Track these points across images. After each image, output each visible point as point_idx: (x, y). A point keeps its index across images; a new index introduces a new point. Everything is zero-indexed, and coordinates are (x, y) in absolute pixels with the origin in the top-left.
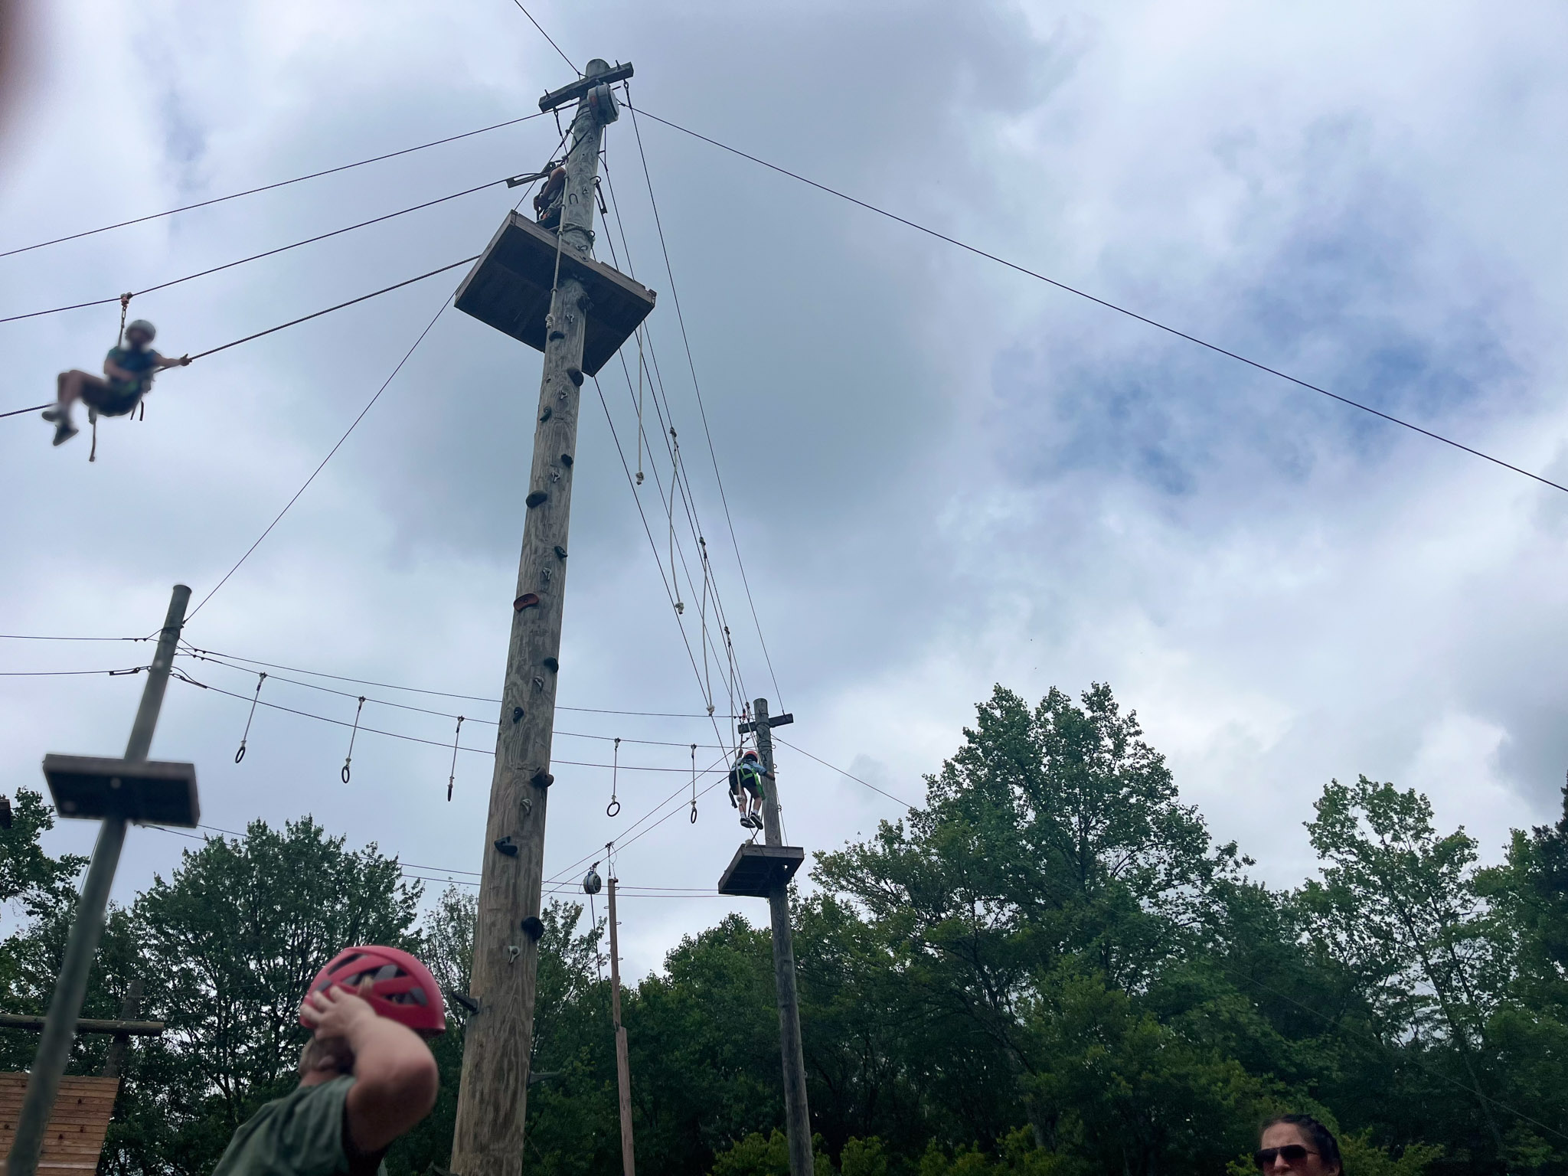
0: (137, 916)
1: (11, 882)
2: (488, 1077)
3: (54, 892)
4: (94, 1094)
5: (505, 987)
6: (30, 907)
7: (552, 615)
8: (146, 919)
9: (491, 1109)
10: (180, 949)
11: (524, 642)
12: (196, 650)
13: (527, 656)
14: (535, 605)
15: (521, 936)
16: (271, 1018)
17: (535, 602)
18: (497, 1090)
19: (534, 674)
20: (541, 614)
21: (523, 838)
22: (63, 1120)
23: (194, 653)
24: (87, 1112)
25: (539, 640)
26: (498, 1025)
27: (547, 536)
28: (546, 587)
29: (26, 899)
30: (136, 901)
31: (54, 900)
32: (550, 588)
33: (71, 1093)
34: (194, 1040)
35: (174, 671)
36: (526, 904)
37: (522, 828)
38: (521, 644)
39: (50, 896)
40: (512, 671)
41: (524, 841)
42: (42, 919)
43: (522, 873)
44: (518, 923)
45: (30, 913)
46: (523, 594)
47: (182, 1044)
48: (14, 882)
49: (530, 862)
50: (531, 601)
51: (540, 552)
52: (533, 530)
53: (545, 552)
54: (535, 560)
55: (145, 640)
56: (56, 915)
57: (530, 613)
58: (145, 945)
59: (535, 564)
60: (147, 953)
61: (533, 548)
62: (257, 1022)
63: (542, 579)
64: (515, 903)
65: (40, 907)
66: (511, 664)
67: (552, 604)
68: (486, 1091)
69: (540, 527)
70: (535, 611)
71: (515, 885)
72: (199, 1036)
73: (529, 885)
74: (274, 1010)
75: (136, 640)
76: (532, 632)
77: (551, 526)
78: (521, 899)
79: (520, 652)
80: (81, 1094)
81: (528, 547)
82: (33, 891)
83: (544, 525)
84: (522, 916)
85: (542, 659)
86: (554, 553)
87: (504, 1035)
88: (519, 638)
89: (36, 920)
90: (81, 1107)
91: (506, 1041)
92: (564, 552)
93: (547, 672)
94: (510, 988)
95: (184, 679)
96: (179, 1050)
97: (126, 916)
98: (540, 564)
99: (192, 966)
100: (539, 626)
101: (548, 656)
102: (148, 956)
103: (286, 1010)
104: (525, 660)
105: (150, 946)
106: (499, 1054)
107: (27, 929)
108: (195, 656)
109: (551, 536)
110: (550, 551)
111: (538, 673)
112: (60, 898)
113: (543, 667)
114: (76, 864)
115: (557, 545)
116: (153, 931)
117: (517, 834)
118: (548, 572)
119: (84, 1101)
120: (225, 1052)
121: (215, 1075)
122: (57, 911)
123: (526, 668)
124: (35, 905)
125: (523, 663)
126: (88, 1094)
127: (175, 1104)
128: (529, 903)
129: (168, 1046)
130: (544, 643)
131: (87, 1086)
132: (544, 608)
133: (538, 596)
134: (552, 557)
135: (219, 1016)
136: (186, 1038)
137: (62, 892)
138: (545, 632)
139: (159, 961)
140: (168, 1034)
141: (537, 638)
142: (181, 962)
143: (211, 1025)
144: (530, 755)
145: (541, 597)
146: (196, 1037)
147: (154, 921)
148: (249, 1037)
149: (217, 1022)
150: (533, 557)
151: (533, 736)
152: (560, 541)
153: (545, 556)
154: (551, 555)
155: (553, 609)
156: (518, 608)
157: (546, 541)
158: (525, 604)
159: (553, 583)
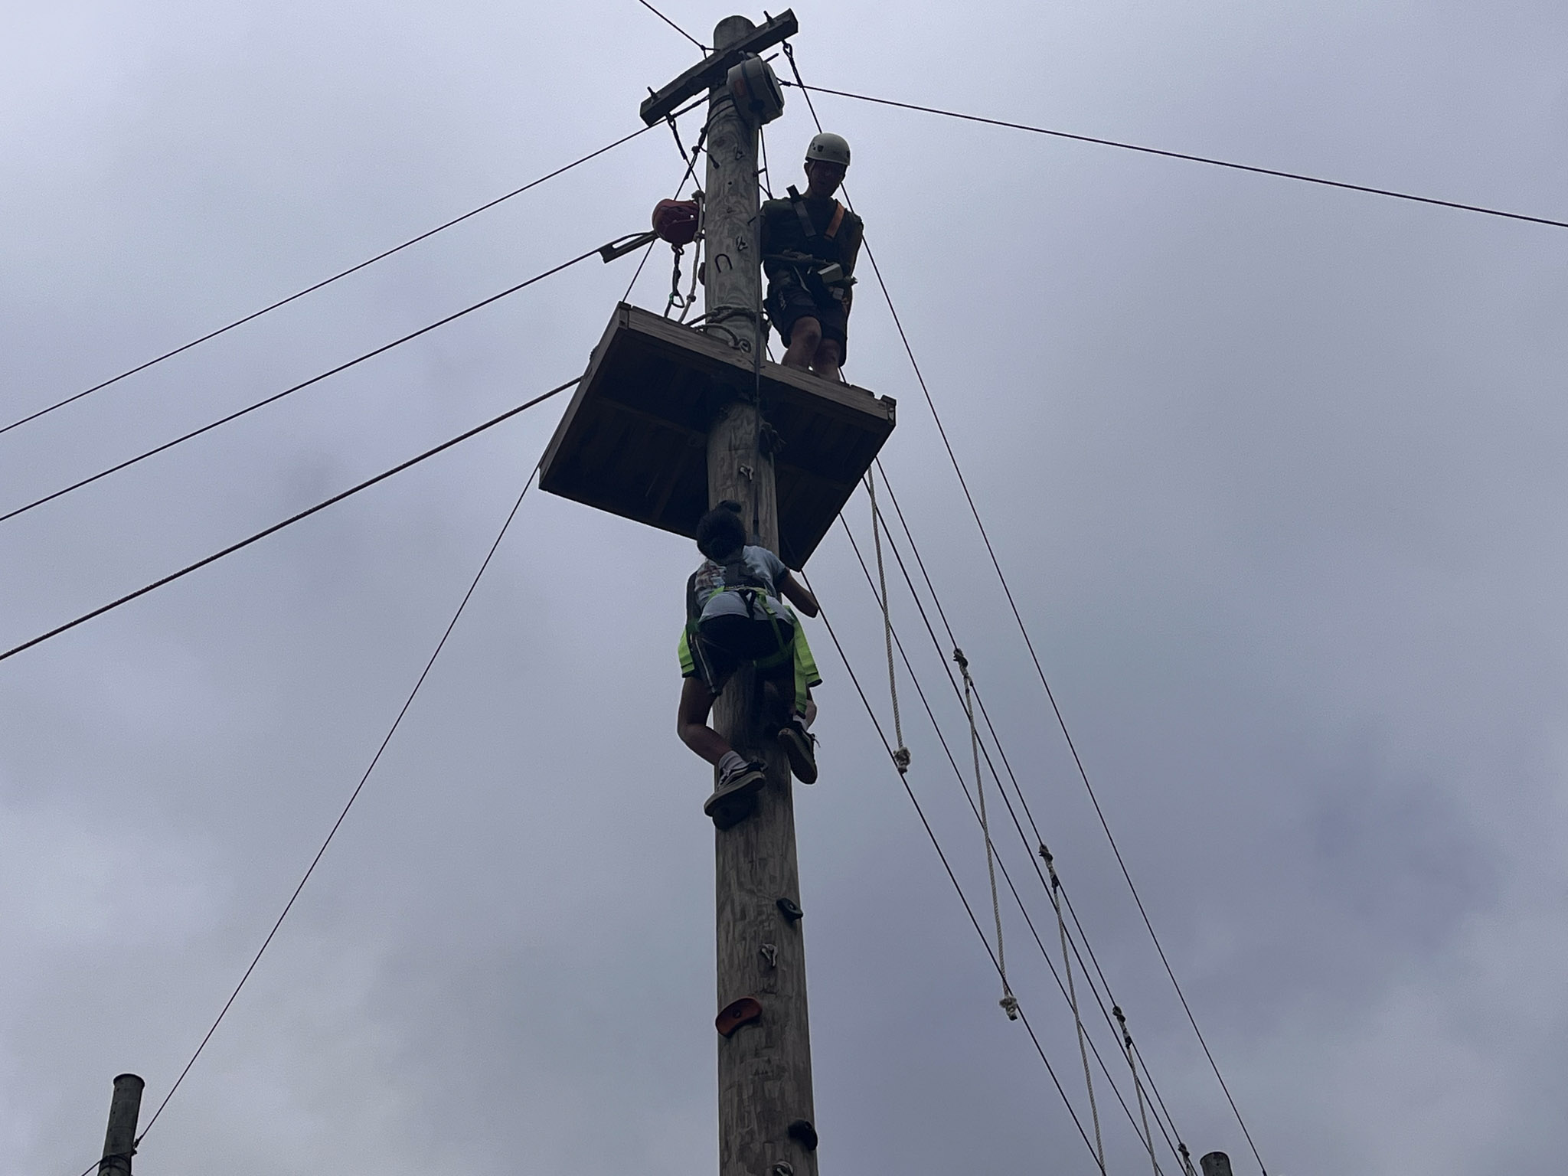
7: (791, 1035)
11: (745, 1097)
13: (755, 1126)
14: (755, 1021)
17: (755, 1013)
19: (773, 1157)
20: (769, 1035)
25: (772, 1088)
27: (760, 883)
28: (772, 982)
32: (779, 983)
38: (741, 1101)
40: (730, 1157)
46: (732, 1002)
50: (747, 1014)
51: (751, 914)
52: (733, 874)
53: (760, 913)
54: (744, 932)
57: (749, 1037)
59: (744, 939)
61: (738, 909)
63: (762, 969)
66: (727, 1143)
67: (787, 1014)
69: (745, 867)
70: (757, 1031)
76: (757, 1073)
77: (764, 861)
79: (741, 1118)
81: (728, 908)
83: (752, 862)
85: (785, 1126)
86: (776, 912)
88: (735, 1090)
92: (795, 908)
93: (796, 1150)
98: (754, 939)
100: (769, 1061)
101: (793, 1119)
104: (751, 1133)
109: (767, 881)
110: (770, 908)
111: (780, 1154)
113: (788, 1142)
115: (781, 896)
118: (772, 952)
123: (756, 1147)
125: (747, 1139)
130: (782, 1093)
132: (774, 1023)
133: (759, 1001)
134: (776, 923)
138: (782, 1069)
141: (768, 1084)
145: (764, 1002)
150: (740, 926)
152: (784, 888)
153: (762, 922)
154: (771, 917)
155: (790, 1023)
156: (726, 1032)
157: (760, 891)
158: (738, 1021)
159: (784, 971)
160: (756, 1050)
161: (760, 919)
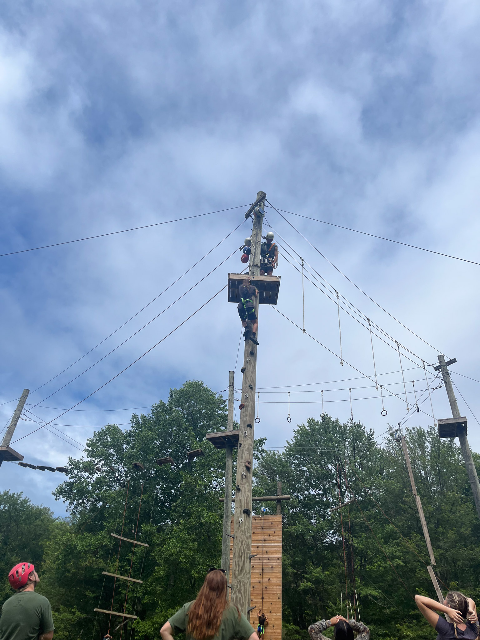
2: (237, 557)
5: (239, 531)
15: (243, 515)
18: (239, 561)
19: (244, 430)
25: (245, 419)
26: (238, 542)
28: (247, 400)
36: (244, 505)
41: (243, 486)
43: (243, 495)
44: (242, 511)
49: (245, 491)
63: (245, 398)
64: (241, 505)
68: (236, 561)
69: (245, 379)
71: (241, 499)
73: (245, 499)
84: (243, 508)
85: (246, 425)
87: (240, 545)
98: (245, 393)
101: (248, 423)
106: (239, 550)
109: (247, 382)
110: (248, 387)
117: (241, 484)
118: (247, 395)
138: (247, 415)
144: (244, 457)
145: (245, 404)
151: (244, 451)
153: (246, 389)
158: (242, 407)
160: (243, 412)
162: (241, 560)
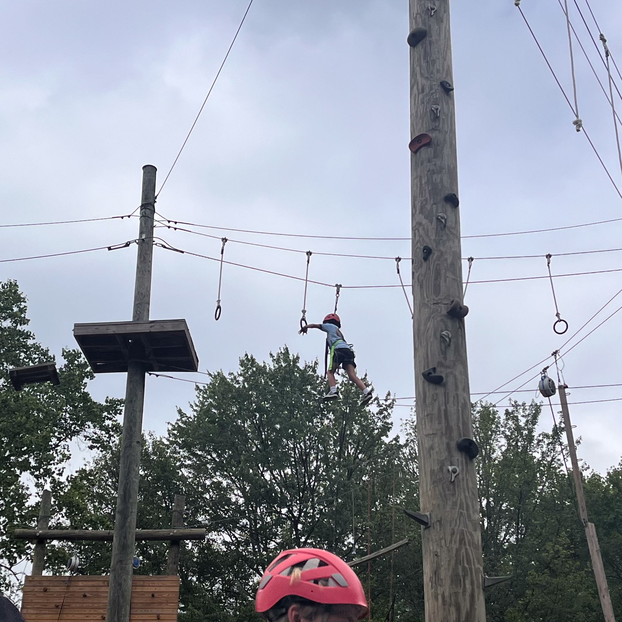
0: (172, 443)
1: (72, 424)
2: (447, 583)
3: (106, 429)
4: (163, 589)
5: (450, 503)
6: (90, 443)
7: (446, 151)
8: (178, 444)
9: (453, 609)
10: (209, 466)
11: (423, 182)
12: (169, 222)
13: (428, 196)
14: (428, 145)
15: (458, 456)
16: (289, 518)
17: (428, 141)
18: (456, 594)
19: (437, 211)
20: (435, 152)
21: (448, 367)
22: (143, 611)
23: (168, 225)
24: (161, 603)
25: (437, 178)
26: (448, 538)
27: (432, 73)
28: (437, 124)
29: (86, 437)
30: (169, 430)
31: (107, 435)
32: (441, 124)
33: (146, 589)
34: (234, 539)
35: (156, 241)
36: (458, 427)
37: (445, 358)
38: (421, 184)
39: (103, 432)
40: (416, 211)
41: (449, 370)
42: (102, 451)
43: (451, 399)
44: (453, 444)
45: (91, 448)
46: (417, 135)
47: (225, 543)
48: (76, 424)
49: (457, 388)
50: (424, 141)
51: (427, 90)
52: (418, 69)
53: (431, 89)
54: (423, 99)
55: (129, 216)
56: (111, 448)
57: (425, 153)
58: (182, 466)
59: (423, 103)
60: (185, 472)
61: (420, 87)
62: (279, 522)
63: (432, 118)
64: (449, 428)
65: (97, 443)
66: (414, 205)
67: (445, 140)
68: (447, 594)
69: (424, 65)
70: (429, 149)
71: (446, 411)
72: (237, 536)
73: (458, 410)
74: (290, 511)
75: (122, 217)
76: (429, 171)
77: (434, 62)
78: (453, 424)
79: (421, 193)
80: (153, 589)
81: (415, 87)
82: (91, 430)
83: (427, 62)
84: (456, 438)
85: (443, 196)
86: (439, 88)
87: (455, 546)
88: (418, 178)
89: (97, 453)
90: (155, 600)
91: (458, 551)
92: (450, 86)
93: (449, 207)
94: (455, 504)
95: (165, 247)
96: (224, 549)
97: (163, 444)
98: (428, 103)
99: (220, 479)
100: (435, 165)
101: (447, 193)
102: (186, 474)
103: (300, 511)
104: (426, 200)
105: (186, 467)
106: (453, 562)
107: (92, 462)
108: (169, 227)
109: (435, 72)
110: (437, 87)
111: (440, 210)
112: (112, 433)
113: (444, 203)
114: (118, 405)
115: (443, 79)
116: (186, 454)
117: (441, 364)
118: (437, 109)
119: (156, 595)
120: (259, 547)
121: (255, 567)
122: (111, 444)
123: (428, 207)
124: (94, 441)
125: (424, 203)
126: (158, 589)
127: (228, 591)
128: (461, 426)
129: (215, 546)
130: (442, 179)
131: (156, 584)
132: (438, 145)
133: (430, 135)
134: (439, 93)
135: (249, 519)
136: (228, 539)
137: (112, 428)
138: (442, 168)
139: (195, 477)
140: (213, 535)
141: (435, 176)
142: (213, 477)
143: (245, 526)
144: (443, 289)
145: (432, 135)
146: (235, 537)
147: (185, 445)
148: (276, 535)
149: (248, 523)
150: (421, 96)
151: (443, 272)
152: (444, 75)
153: (432, 94)
154: (437, 91)
155: (446, 145)
156: (414, 150)
157: (431, 77)
158: (420, 145)
159: (443, 119)
160: (429, 159)
161: (431, 92)
162: (464, 590)
